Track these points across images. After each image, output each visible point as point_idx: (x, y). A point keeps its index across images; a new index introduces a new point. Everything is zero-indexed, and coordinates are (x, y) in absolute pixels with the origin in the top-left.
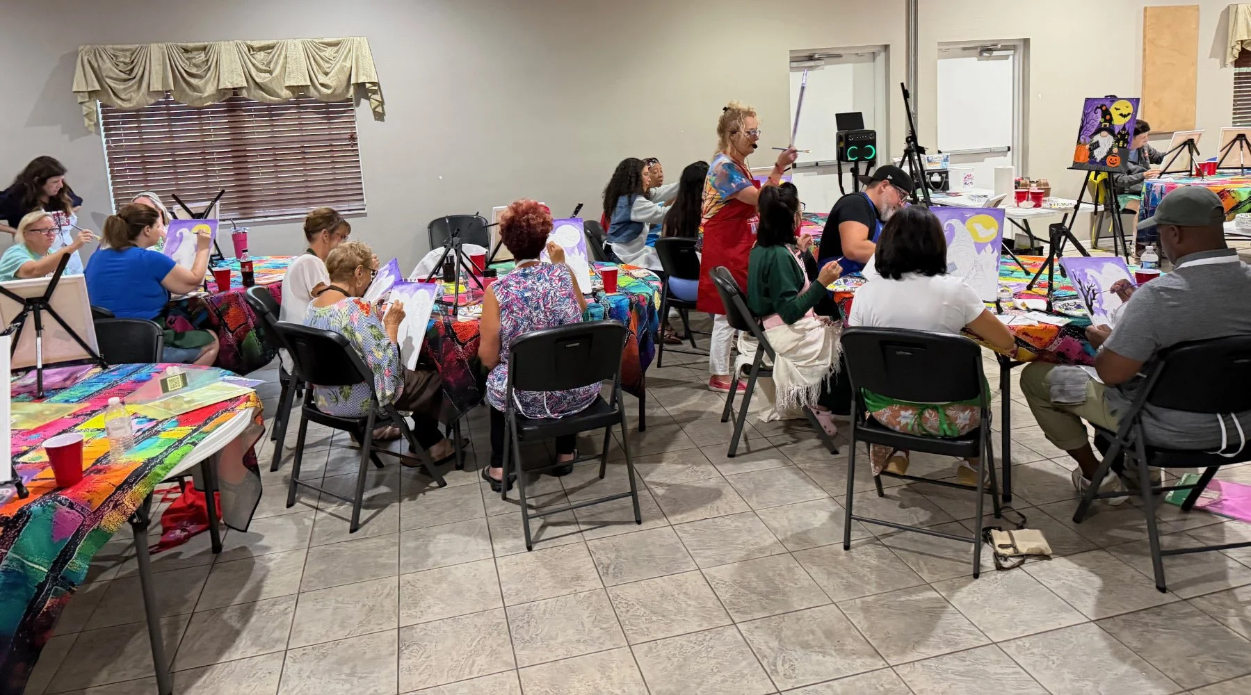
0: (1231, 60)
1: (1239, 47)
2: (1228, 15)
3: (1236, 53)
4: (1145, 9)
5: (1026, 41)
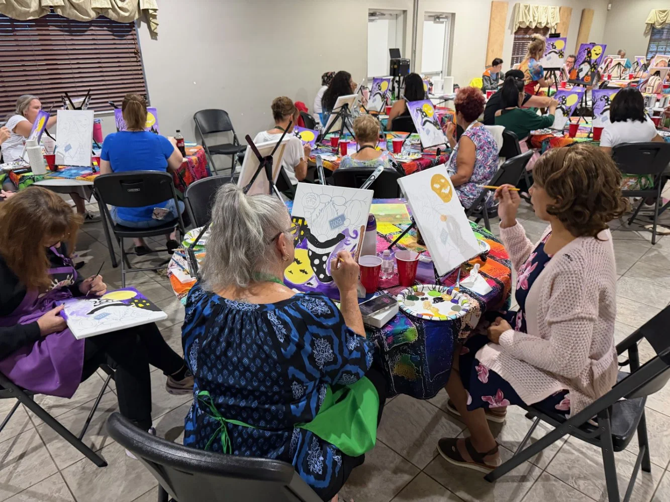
0: (514, 31)
1: (518, 25)
2: (516, 8)
3: (517, 28)
4: (492, 2)
5: (453, 15)
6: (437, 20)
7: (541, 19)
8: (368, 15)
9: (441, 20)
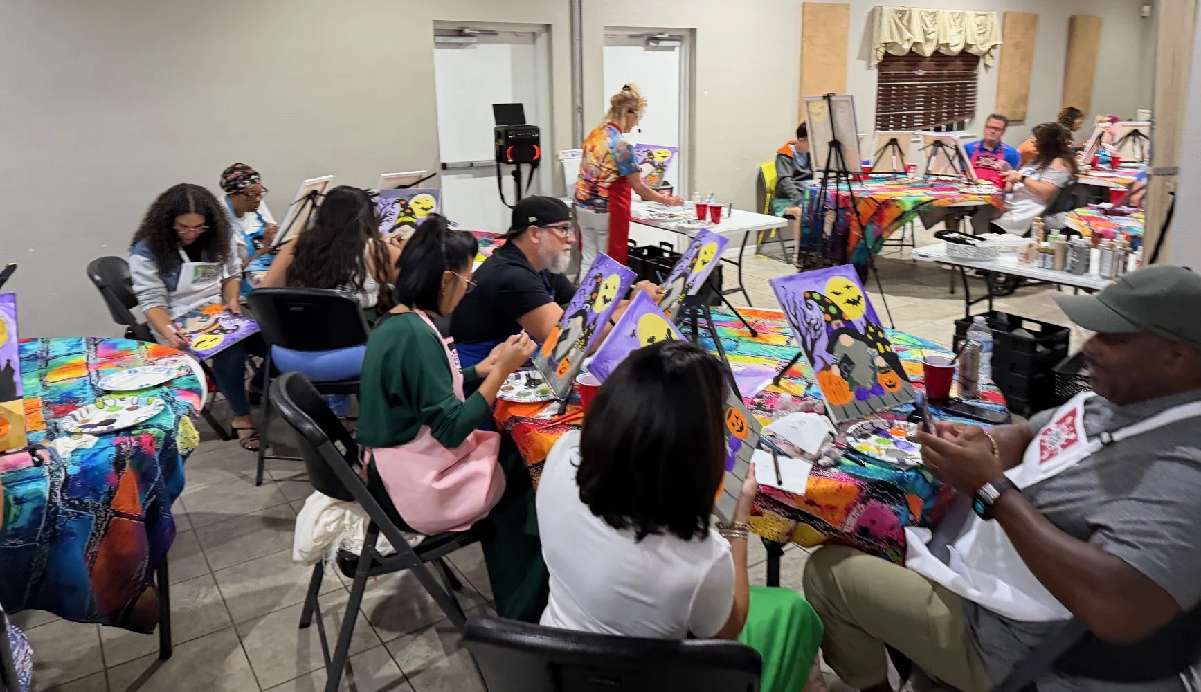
0: (875, 62)
1: (883, 50)
2: (873, 17)
3: (880, 56)
4: (804, 5)
5: (693, 32)
6: (652, 44)
7: (945, 36)
8: (432, 33)
9: (662, 43)
